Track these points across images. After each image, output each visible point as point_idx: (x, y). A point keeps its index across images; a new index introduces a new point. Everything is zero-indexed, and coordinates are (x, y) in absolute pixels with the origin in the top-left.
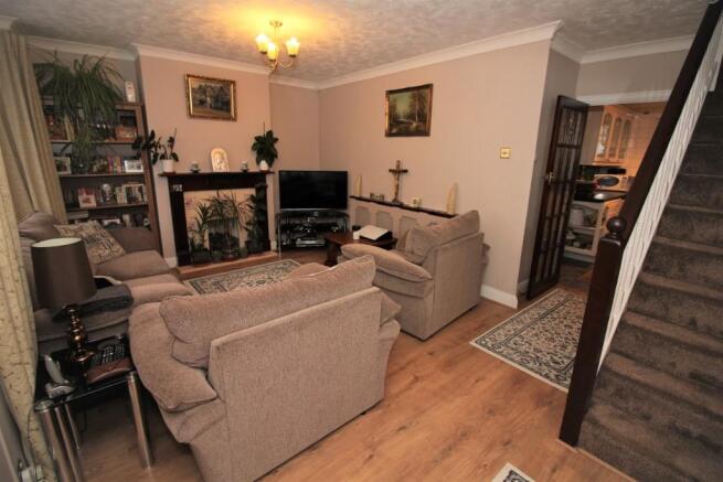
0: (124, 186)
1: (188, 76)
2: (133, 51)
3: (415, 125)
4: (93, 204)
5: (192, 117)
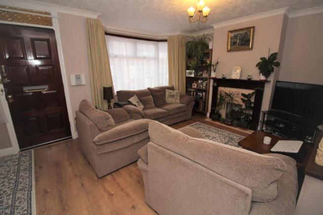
0: (206, 82)
1: (229, 32)
5: (228, 51)
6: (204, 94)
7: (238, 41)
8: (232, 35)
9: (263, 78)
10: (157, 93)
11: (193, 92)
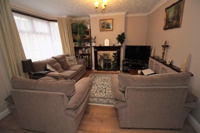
0: (87, 49)
1: (100, 20)
2: (89, 16)
3: (175, 22)
4: (81, 53)
5: (101, 31)
6: (87, 56)
7: (105, 25)
8: (102, 22)
9: (120, 44)
10: (61, 60)
11: (80, 56)
